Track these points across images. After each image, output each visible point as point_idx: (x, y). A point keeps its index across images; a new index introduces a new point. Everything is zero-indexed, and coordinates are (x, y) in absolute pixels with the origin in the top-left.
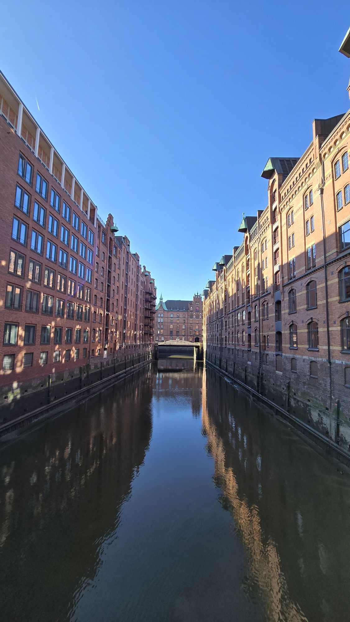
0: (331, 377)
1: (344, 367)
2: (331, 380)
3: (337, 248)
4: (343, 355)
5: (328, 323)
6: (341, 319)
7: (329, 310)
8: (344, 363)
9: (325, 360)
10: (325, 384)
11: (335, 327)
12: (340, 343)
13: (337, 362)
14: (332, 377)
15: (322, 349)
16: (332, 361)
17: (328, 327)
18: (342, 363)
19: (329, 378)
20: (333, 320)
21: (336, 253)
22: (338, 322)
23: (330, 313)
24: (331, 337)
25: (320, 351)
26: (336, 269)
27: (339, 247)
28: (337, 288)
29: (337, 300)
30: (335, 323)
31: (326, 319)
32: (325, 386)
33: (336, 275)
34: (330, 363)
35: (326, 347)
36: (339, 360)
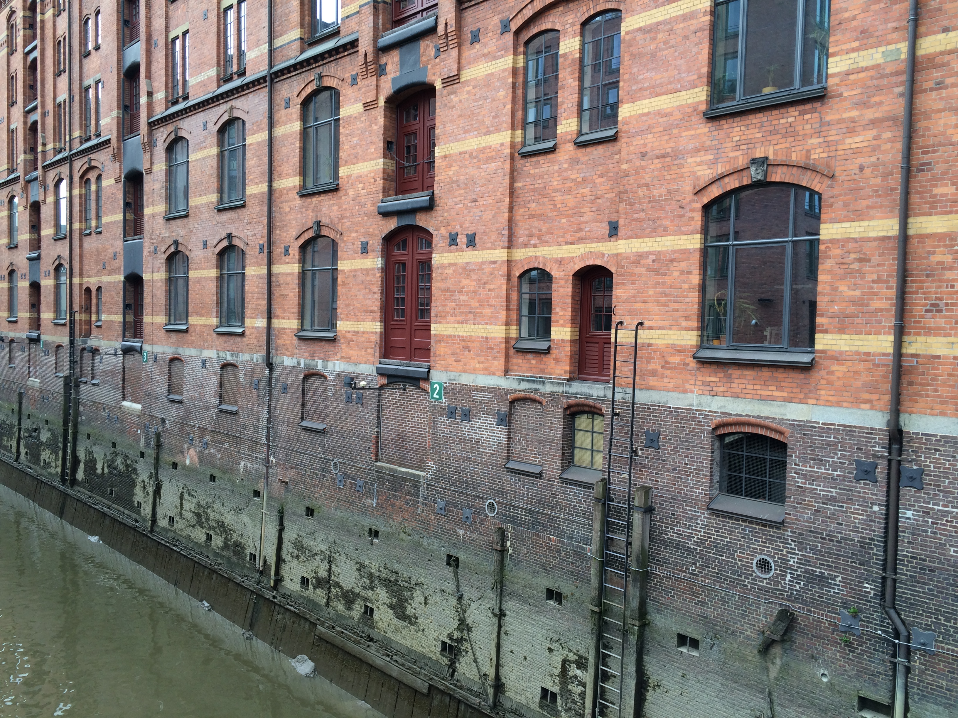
0: (269, 406)
1: (301, 376)
2: (269, 412)
3: (302, 26)
4: (302, 343)
5: (270, 253)
6: (301, 241)
7: (274, 214)
8: (302, 365)
9: (258, 357)
10: (256, 427)
11: (288, 263)
12: (296, 311)
13: (288, 361)
14: (273, 403)
15: (253, 327)
16: (276, 360)
17: (270, 264)
18: (299, 363)
19: (266, 409)
20: (283, 245)
21: (298, 43)
22: (295, 252)
23: (277, 223)
24: (276, 293)
25: (247, 333)
26: (296, 94)
27: (306, 26)
28: (298, 150)
29: (294, 187)
30: (287, 252)
31: (265, 239)
32: (256, 432)
33: (295, 110)
34: (270, 366)
35: (261, 323)
36: (291, 356)
